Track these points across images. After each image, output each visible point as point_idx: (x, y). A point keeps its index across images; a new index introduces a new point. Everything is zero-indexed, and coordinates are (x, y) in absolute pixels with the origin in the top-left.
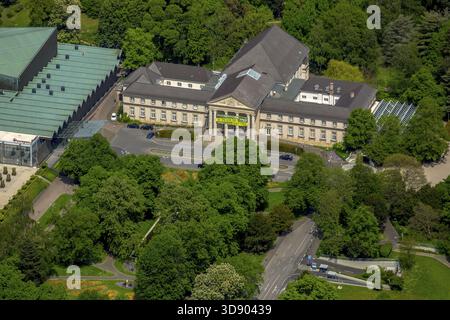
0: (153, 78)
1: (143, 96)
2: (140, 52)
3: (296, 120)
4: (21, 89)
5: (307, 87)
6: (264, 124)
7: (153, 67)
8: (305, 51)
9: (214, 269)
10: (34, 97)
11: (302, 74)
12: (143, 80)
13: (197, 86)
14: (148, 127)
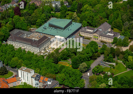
0: (85, 29)
1: (83, 32)
2: (85, 24)
3: (106, 38)
4: (64, 29)
5: (109, 32)
6: (101, 38)
7: (86, 27)
8: (110, 26)
9: (83, 63)
10: (66, 31)
11: (109, 30)
12: (84, 29)
13: (92, 31)
14: (83, 37)
